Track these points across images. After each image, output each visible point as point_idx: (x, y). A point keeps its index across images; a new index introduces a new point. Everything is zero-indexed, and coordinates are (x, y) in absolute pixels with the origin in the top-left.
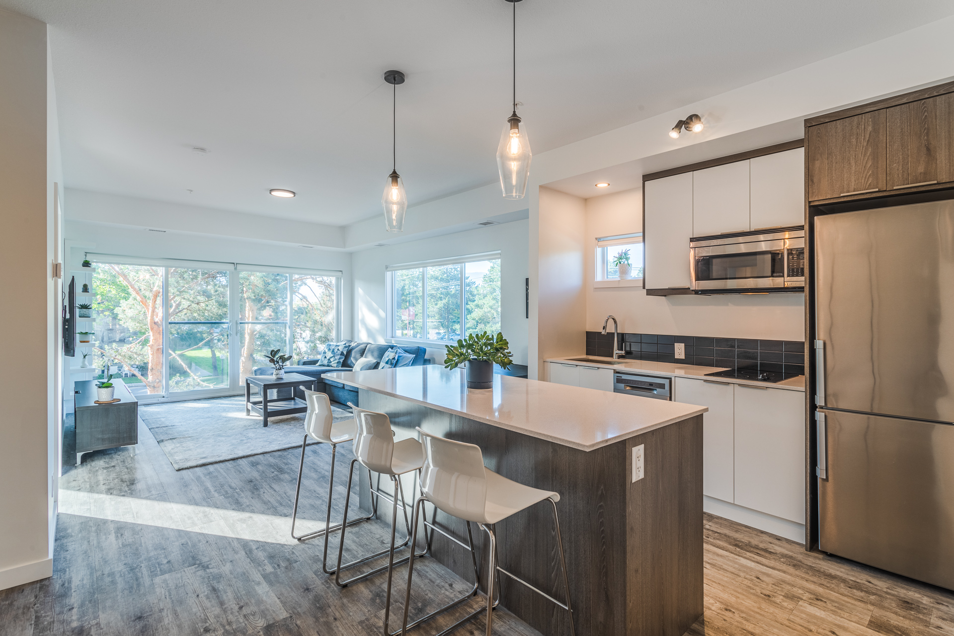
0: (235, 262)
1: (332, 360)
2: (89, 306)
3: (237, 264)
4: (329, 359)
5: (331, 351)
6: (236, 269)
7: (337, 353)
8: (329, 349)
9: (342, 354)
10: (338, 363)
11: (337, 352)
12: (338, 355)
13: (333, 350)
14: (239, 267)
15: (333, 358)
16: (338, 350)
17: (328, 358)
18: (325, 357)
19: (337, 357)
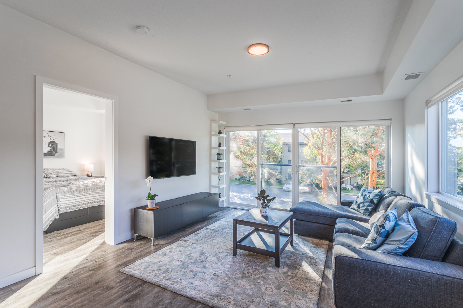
0: (294, 123)
1: (361, 205)
2: (221, 154)
3: (295, 124)
4: (359, 205)
5: (363, 196)
6: (294, 127)
7: (367, 200)
8: (362, 195)
9: (372, 201)
10: (365, 209)
11: (367, 198)
12: (368, 202)
13: (366, 195)
14: (296, 125)
15: (362, 204)
16: (369, 196)
17: (358, 203)
18: (357, 202)
19: (367, 204)
